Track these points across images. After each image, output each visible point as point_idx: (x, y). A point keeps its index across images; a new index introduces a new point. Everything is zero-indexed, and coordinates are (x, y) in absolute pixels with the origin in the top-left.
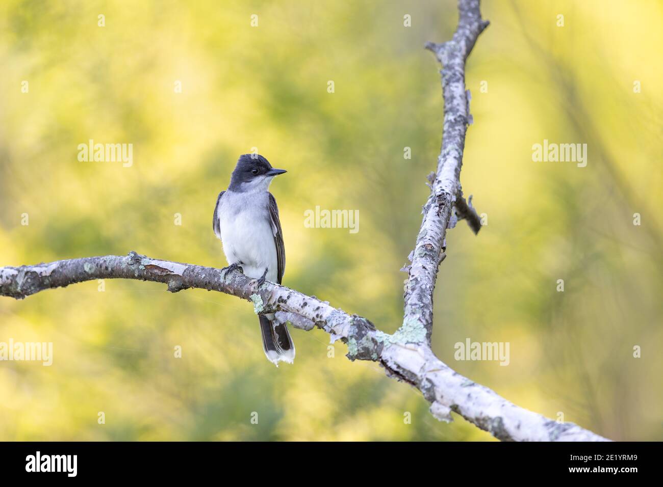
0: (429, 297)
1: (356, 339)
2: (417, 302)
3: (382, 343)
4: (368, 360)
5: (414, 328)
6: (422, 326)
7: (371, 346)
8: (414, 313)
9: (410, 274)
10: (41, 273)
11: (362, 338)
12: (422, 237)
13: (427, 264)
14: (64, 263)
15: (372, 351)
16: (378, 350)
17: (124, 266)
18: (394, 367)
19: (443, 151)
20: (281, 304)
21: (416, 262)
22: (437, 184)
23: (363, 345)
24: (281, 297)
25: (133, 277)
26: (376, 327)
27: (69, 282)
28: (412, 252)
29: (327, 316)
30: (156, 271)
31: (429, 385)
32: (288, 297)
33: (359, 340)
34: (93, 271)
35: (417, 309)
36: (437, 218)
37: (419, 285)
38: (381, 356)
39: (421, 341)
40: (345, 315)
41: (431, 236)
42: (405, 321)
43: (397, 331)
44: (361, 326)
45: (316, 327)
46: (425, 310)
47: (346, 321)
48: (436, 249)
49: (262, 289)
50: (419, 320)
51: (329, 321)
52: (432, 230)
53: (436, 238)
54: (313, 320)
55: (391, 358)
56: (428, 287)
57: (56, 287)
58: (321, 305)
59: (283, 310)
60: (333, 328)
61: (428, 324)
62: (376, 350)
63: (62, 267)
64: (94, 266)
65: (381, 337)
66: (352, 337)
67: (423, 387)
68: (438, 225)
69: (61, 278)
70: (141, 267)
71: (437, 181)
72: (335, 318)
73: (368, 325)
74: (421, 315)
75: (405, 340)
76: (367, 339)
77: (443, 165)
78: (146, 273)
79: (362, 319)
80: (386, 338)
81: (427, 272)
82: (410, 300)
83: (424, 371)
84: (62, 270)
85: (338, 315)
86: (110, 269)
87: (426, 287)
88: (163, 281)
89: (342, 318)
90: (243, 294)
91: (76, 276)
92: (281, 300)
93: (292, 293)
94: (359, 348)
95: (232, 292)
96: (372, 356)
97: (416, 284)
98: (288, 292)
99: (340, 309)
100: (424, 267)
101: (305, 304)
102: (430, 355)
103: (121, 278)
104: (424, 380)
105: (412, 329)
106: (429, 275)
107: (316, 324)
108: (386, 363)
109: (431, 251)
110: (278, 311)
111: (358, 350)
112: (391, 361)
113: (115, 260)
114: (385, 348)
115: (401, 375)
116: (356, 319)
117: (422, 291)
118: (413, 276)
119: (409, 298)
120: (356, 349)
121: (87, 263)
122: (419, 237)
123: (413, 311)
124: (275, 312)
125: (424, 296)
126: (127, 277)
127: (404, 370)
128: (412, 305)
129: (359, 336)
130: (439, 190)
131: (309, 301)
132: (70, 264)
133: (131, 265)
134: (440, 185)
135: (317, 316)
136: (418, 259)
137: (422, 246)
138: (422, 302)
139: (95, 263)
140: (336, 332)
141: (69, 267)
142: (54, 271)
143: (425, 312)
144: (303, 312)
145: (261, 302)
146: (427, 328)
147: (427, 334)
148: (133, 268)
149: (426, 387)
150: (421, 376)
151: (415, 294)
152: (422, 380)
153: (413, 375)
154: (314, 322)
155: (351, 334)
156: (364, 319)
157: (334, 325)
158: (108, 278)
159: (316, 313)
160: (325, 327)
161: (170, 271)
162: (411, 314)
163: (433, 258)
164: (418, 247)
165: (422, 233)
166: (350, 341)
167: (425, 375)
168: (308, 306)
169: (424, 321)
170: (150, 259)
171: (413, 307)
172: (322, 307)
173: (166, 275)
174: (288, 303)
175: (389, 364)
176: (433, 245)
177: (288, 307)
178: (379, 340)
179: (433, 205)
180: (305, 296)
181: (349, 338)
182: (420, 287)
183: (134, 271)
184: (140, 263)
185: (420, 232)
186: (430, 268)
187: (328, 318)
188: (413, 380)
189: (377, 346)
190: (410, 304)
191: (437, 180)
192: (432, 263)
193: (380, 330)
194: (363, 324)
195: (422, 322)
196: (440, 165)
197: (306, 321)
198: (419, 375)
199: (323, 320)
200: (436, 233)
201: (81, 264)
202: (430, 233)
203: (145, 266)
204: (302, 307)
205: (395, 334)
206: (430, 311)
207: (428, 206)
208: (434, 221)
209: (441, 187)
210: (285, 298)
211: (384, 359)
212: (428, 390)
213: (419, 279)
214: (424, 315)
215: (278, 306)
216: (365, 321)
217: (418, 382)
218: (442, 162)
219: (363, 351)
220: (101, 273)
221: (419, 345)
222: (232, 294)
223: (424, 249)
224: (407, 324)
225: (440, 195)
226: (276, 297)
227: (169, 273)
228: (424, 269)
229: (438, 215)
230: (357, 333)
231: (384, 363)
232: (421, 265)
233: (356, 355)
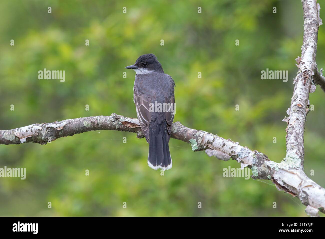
0: (302, 138)
1: (257, 166)
2: (294, 142)
3: (274, 168)
4: (265, 179)
5: (293, 159)
6: (298, 157)
7: (267, 170)
8: (293, 149)
9: (289, 123)
10: (57, 127)
11: (261, 166)
12: (295, 100)
13: (299, 117)
14: (71, 121)
15: (268, 173)
16: (271, 173)
17: (108, 122)
18: (282, 184)
19: (304, 43)
20: (209, 145)
21: (292, 116)
22: (302, 64)
23: (261, 170)
24: (208, 140)
25: (115, 129)
26: (269, 158)
27: (75, 133)
28: (289, 109)
29: (238, 152)
30: (129, 125)
31: (305, 195)
32: (213, 141)
33: (259, 167)
34: (89, 126)
35: (295, 146)
36: (303, 87)
37: (295, 130)
38: (273, 177)
39: (298, 167)
40: (249, 151)
41: (301, 99)
42: (287, 155)
43: (282, 161)
44: (260, 158)
45: (231, 159)
46: (300, 147)
47: (250, 155)
48: (304, 107)
49: (197, 136)
50: (296, 153)
51: (240, 155)
52: (301, 95)
53: (304, 100)
54: (230, 154)
55: (280, 178)
56: (300, 131)
57: (66, 136)
58: (234, 145)
59: (211, 149)
60: (242, 160)
61: (302, 155)
62: (270, 173)
63: (69, 124)
64: (90, 122)
65: (273, 165)
66: (254, 165)
67: (301, 196)
68: (304, 91)
69: (69, 130)
70: (120, 123)
71: (302, 63)
72: (244, 153)
73: (264, 157)
74: (297, 150)
75: (288, 166)
76: (264, 166)
77: (305, 52)
78: (123, 126)
79: (260, 153)
80: (276, 165)
81: (299, 122)
82: (290, 140)
83: (301, 186)
84: (70, 126)
85: (245, 151)
86: (100, 124)
87: (299, 132)
88: (134, 132)
89: (248, 153)
90: (185, 139)
91: (78, 129)
92: (209, 142)
93: (216, 138)
94: (259, 172)
95: (178, 137)
96: (268, 177)
97: (293, 130)
98: (213, 137)
99: (246, 147)
100: (297, 119)
101: (224, 145)
102: (304, 176)
103: (107, 130)
104: (302, 192)
105: (292, 159)
106: (300, 124)
107: (231, 157)
108: (276, 181)
109: (301, 108)
110: (207, 149)
111: (259, 173)
112: (280, 180)
113: (103, 119)
114: (275, 172)
115: (286, 189)
116: (256, 154)
117: (297, 134)
118: (291, 125)
119: (289, 139)
120: (257, 173)
121: (85, 121)
122: (293, 99)
123: (292, 147)
124: (205, 149)
125: (298, 137)
126: (111, 129)
127: (288, 185)
128: (291, 143)
129: (259, 164)
130: (304, 68)
131: (227, 142)
132: (74, 122)
133: (113, 122)
134: (304, 65)
135: (232, 152)
136: (293, 114)
137: (295, 105)
138: (298, 142)
139: (90, 121)
140: (244, 162)
141: (74, 124)
142: (64, 127)
143: (300, 148)
144: (223, 150)
145: (196, 144)
146: (301, 158)
147: (301, 162)
148: (115, 124)
149: (303, 196)
150: (299, 190)
151: (293, 137)
152: (300, 192)
153: (294, 188)
154: (230, 155)
155: (254, 163)
156: (261, 154)
157: (243, 157)
158: (99, 130)
159: (232, 150)
160: (237, 159)
161: (138, 125)
162: (290, 149)
163: (303, 112)
164: (292, 105)
165: (294, 96)
166: (253, 168)
167: (302, 189)
168: (226, 146)
169: (299, 154)
170: (125, 118)
171: (292, 145)
172: (235, 146)
173: (135, 128)
174: (213, 144)
175: (279, 182)
176: (302, 104)
177: (214, 146)
178: (272, 167)
179: (301, 78)
180: (224, 139)
181: (253, 166)
182: (296, 132)
183: (115, 125)
184: (119, 120)
185: (293, 96)
186: (301, 119)
187: (239, 153)
188: (294, 192)
189: (271, 171)
190: (290, 143)
191: (302, 61)
192: (302, 116)
193: (272, 161)
194: (261, 157)
195: (298, 154)
196: (303, 52)
197: (225, 155)
198: (298, 189)
199: (236, 154)
200: (303, 96)
201: (82, 122)
202: (299, 96)
203: (122, 122)
204: (222, 146)
205: (282, 163)
206: (303, 147)
207: (297, 79)
208: (302, 89)
209: (304, 66)
210: (211, 141)
211: (275, 178)
212: (304, 198)
213: (295, 127)
214: (299, 150)
215: (207, 146)
216: (262, 155)
217: (297, 193)
218: (304, 50)
219: (262, 174)
220: (94, 126)
221: (297, 170)
222: (177, 139)
223: (297, 107)
224: (289, 156)
225: (305, 72)
226: (206, 141)
227: (137, 126)
228: (297, 120)
229: (304, 85)
230: (257, 163)
231: (275, 181)
232: (296, 117)
233: (258, 176)
